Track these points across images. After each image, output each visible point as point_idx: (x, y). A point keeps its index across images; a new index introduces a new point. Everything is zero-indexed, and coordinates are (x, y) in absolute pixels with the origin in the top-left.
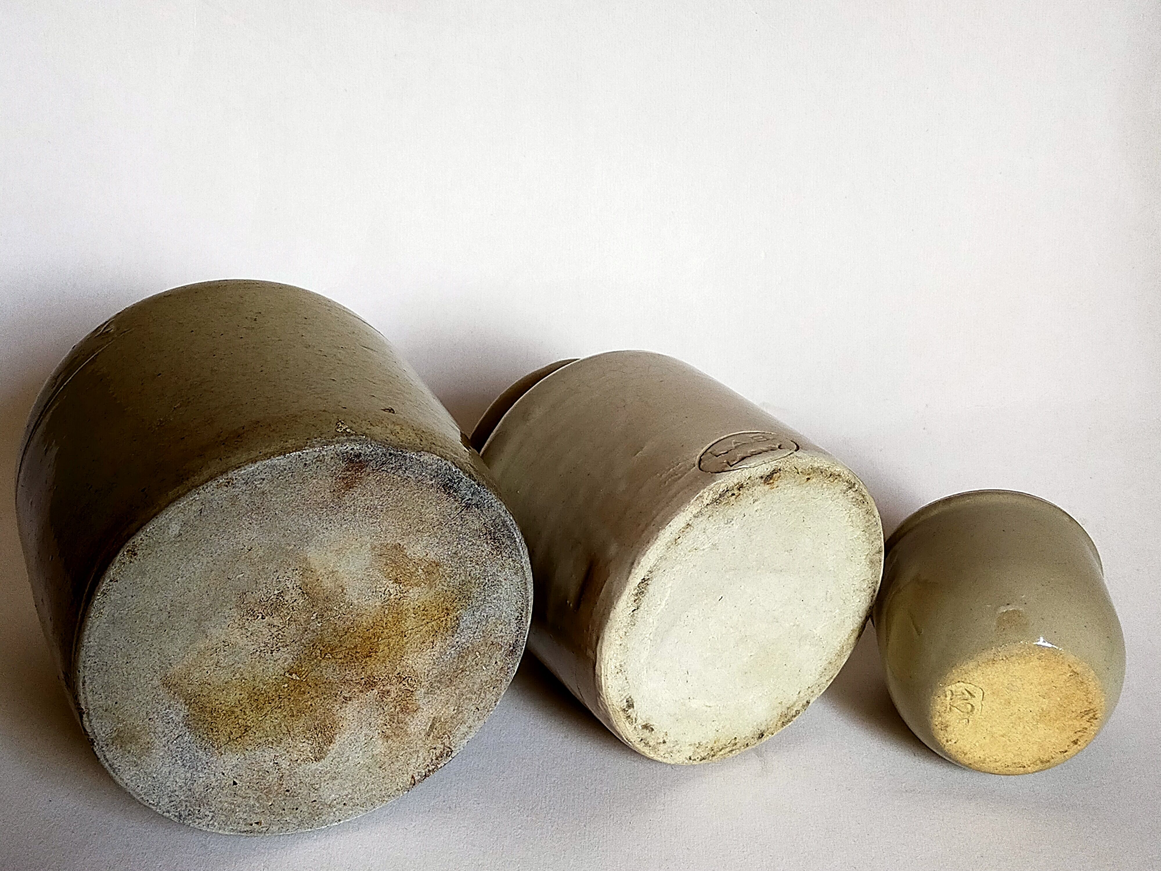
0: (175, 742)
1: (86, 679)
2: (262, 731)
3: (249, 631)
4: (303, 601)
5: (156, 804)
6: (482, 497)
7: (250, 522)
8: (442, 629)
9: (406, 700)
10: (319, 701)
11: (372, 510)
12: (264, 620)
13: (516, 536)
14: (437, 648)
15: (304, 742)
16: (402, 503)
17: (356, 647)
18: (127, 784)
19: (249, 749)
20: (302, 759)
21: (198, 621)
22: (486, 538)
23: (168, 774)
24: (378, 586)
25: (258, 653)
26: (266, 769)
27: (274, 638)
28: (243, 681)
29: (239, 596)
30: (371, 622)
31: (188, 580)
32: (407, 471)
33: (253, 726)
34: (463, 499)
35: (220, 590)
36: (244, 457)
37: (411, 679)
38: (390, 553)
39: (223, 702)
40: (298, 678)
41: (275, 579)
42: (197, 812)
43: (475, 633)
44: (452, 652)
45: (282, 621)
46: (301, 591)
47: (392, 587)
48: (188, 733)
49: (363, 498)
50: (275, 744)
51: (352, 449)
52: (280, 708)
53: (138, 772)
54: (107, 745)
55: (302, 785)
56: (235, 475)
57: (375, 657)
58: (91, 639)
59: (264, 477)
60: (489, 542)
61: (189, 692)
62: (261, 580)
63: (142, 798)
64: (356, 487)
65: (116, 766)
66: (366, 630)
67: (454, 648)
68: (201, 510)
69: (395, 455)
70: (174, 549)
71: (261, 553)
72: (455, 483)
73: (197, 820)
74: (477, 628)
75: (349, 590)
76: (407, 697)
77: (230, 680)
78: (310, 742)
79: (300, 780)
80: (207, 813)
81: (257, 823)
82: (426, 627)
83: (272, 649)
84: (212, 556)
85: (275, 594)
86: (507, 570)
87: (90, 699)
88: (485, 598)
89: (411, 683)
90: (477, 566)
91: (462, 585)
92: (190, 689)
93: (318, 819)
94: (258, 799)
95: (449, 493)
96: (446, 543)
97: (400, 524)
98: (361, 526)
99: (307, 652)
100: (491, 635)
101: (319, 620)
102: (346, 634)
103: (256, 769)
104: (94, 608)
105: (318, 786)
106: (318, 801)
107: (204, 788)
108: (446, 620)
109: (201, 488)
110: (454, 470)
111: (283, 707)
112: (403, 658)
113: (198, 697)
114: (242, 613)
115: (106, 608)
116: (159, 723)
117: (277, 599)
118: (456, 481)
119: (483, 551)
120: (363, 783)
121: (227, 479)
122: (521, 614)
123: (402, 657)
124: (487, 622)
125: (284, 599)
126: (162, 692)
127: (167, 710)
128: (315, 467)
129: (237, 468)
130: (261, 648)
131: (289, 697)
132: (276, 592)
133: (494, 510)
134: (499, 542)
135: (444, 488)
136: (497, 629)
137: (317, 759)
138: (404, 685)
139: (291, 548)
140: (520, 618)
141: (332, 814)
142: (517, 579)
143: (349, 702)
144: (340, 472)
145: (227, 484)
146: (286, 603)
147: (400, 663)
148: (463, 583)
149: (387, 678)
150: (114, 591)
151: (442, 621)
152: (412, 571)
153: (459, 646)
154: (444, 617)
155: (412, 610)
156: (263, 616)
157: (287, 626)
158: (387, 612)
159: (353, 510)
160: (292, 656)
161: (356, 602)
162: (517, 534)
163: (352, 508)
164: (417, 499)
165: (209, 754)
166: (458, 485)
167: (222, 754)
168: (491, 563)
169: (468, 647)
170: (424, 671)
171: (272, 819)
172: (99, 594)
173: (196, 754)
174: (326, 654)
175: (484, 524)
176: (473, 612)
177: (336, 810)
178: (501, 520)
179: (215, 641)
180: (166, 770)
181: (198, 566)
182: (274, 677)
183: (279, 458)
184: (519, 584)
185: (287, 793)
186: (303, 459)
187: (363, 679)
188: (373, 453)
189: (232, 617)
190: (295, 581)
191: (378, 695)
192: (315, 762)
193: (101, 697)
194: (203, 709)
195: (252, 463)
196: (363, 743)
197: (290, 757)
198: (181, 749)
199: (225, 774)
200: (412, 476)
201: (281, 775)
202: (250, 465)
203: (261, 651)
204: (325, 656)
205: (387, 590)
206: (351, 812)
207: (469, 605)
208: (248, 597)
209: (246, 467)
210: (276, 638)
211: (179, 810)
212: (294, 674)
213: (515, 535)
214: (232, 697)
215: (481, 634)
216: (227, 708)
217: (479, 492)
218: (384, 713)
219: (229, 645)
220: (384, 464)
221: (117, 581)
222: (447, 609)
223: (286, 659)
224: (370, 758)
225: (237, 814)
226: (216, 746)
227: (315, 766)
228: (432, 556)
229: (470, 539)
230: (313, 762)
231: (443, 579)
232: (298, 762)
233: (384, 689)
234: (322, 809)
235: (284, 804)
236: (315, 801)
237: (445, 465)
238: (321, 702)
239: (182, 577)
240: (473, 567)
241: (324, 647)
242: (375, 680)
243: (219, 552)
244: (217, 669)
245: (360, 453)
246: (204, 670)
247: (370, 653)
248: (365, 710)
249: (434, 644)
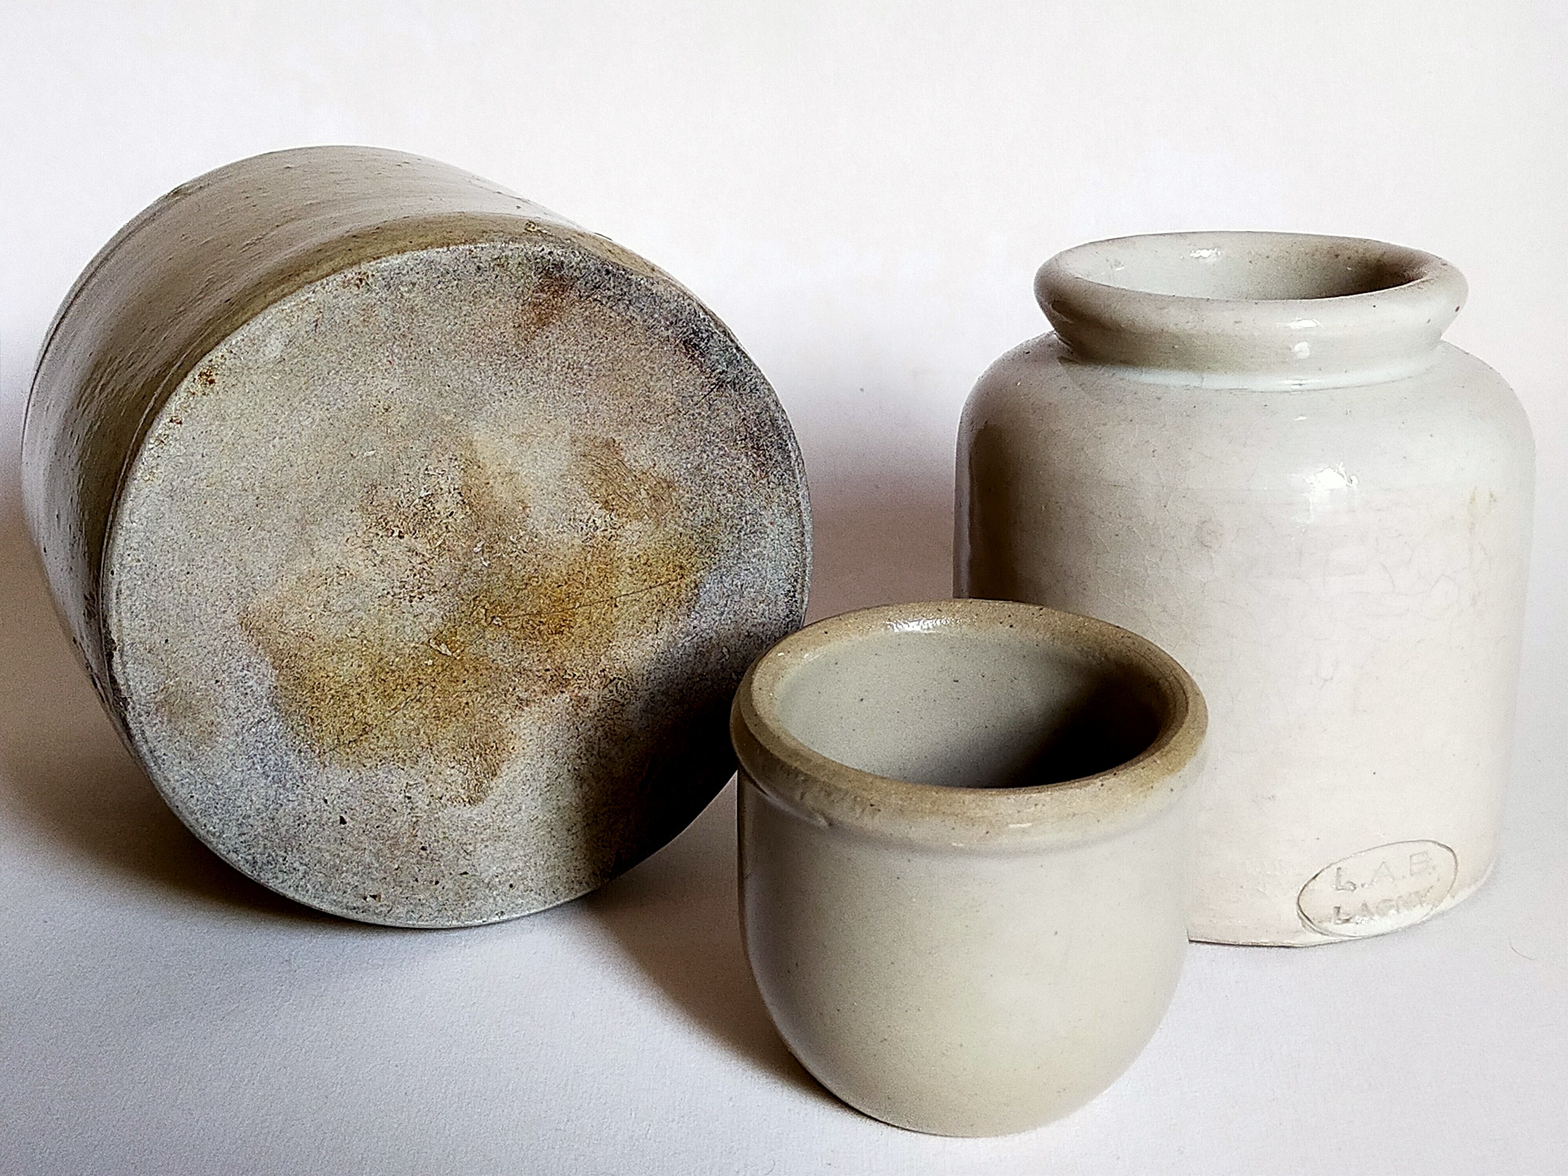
0: (253, 730)
1: (123, 587)
2: (390, 737)
3: (378, 555)
4: (463, 516)
5: (218, 834)
6: (742, 371)
7: (390, 358)
8: (672, 601)
9: (612, 719)
10: (479, 698)
11: (575, 371)
12: (402, 541)
13: (790, 449)
14: (663, 634)
15: (453, 768)
16: (620, 364)
17: (539, 613)
18: (174, 788)
19: (368, 765)
20: (448, 797)
21: (302, 524)
22: (745, 447)
23: (240, 784)
24: (579, 511)
25: (389, 596)
26: (393, 806)
27: (415, 575)
28: (365, 642)
29: (366, 490)
30: (565, 572)
31: (290, 445)
32: (631, 307)
33: (376, 725)
34: (713, 371)
35: (338, 472)
36: (386, 247)
37: (622, 683)
38: (598, 453)
39: (331, 674)
40: (449, 653)
41: (422, 470)
42: (281, 860)
43: (722, 613)
44: (687, 644)
45: (428, 547)
46: (461, 498)
47: (600, 517)
48: (274, 719)
49: (562, 347)
50: (408, 762)
51: (550, 253)
52: (419, 700)
53: (192, 772)
54: (148, 713)
55: (446, 842)
56: (372, 268)
57: (569, 635)
58: (135, 518)
59: (415, 280)
60: (749, 453)
61: (281, 647)
62: (401, 467)
63: (197, 819)
64: (553, 324)
65: (159, 754)
66: (556, 585)
67: (690, 638)
68: (317, 321)
69: (614, 275)
70: (272, 384)
71: (403, 419)
72: (702, 339)
73: (280, 875)
74: (726, 605)
75: (533, 510)
76: (615, 713)
77: (345, 637)
78: (462, 770)
79: (444, 833)
80: (297, 865)
81: (374, 897)
82: (648, 594)
83: (412, 595)
84: (328, 410)
85: (421, 498)
86: (775, 506)
87: (125, 623)
88: (740, 554)
89: (622, 689)
90: (729, 495)
91: (706, 527)
92: (281, 641)
93: (470, 906)
94: (377, 855)
95: (693, 356)
96: (684, 448)
97: (616, 402)
98: (558, 398)
99: (464, 608)
100: (747, 620)
101: (486, 556)
102: (525, 588)
103: (376, 802)
104: (143, 464)
105: (471, 848)
106: (470, 874)
107: (294, 822)
108: (679, 585)
109: (318, 283)
110: (702, 317)
111: (423, 701)
112: (611, 644)
113: (293, 658)
114: (369, 520)
115: (162, 469)
116: (230, 691)
117: (424, 506)
118: (704, 336)
119: (739, 469)
120: (541, 853)
121: (359, 273)
122: (794, 587)
123: (610, 642)
124: (742, 597)
125: (434, 509)
126: (239, 637)
127: (245, 672)
128: (494, 276)
129: (374, 259)
130: (394, 589)
131: (433, 684)
132: (423, 494)
133: (759, 397)
134: (764, 456)
135: (686, 347)
136: (756, 610)
137: (472, 801)
138: (611, 691)
139: (449, 418)
140: (792, 594)
141: (491, 900)
142: (790, 525)
143: (525, 708)
144: (530, 292)
145: (358, 282)
146: (437, 515)
147: (605, 652)
148: (708, 523)
149: (585, 675)
150: (176, 440)
151: (673, 588)
152: (631, 491)
153: (697, 635)
154: (676, 580)
155: (627, 561)
156: (400, 532)
157: (437, 557)
158: (589, 558)
159: (546, 365)
160: (442, 613)
161: (543, 532)
162: (792, 445)
163: (546, 362)
164: (644, 361)
165: (306, 762)
166: (706, 344)
167: (325, 766)
168: (751, 492)
169: (712, 638)
170: (642, 671)
171: (398, 892)
172: (152, 441)
173: (286, 759)
174: (494, 617)
175: (744, 419)
176: (721, 578)
177: (498, 895)
178: (770, 416)
179: (325, 564)
180: (236, 776)
181: (307, 423)
182: (413, 645)
183: (441, 250)
184: (793, 533)
185: (422, 852)
186: (476, 257)
187: (548, 670)
188: (582, 265)
189: (354, 525)
190: (453, 479)
191: (571, 704)
192: (467, 805)
193: (144, 625)
194: (299, 681)
195: (398, 253)
196: (544, 785)
197: (430, 790)
198: (262, 745)
199: (329, 803)
200: (639, 318)
201: (414, 819)
202: (396, 255)
203: (395, 594)
204: (492, 620)
205: (591, 520)
206: (520, 901)
207: (715, 564)
208: (379, 494)
209: (389, 258)
210: (418, 576)
211: (252, 851)
212: (443, 644)
213: (790, 445)
214: (345, 668)
215: (732, 616)
216: (337, 686)
217: (738, 361)
218: (578, 736)
219: (346, 574)
220: (597, 288)
221: (181, 423)
222: (681, 567)
223: (432, 616)
224: (554, 811)
225: (343, 875)
226: (317, 752)
227: (467, 812)
228: (661, 468)
229: (720, 445)
230: (465, 806)
231: (678, 513)
232: (442, 801)
233: (580, 695)
234: (476, 888)
235: (417, 870)
236: (466, 873)
237: (689, 305)
238: (483, 701)
239: (281, 438)
240: (724, 495)
241: (491, 604)
242: (567, 676)
243: (340, 404)
244: (326, 614)
245: (562, 263)
246: (306, 611)
247: (561, 626)
248: (549, 726)
249: (660, 626)
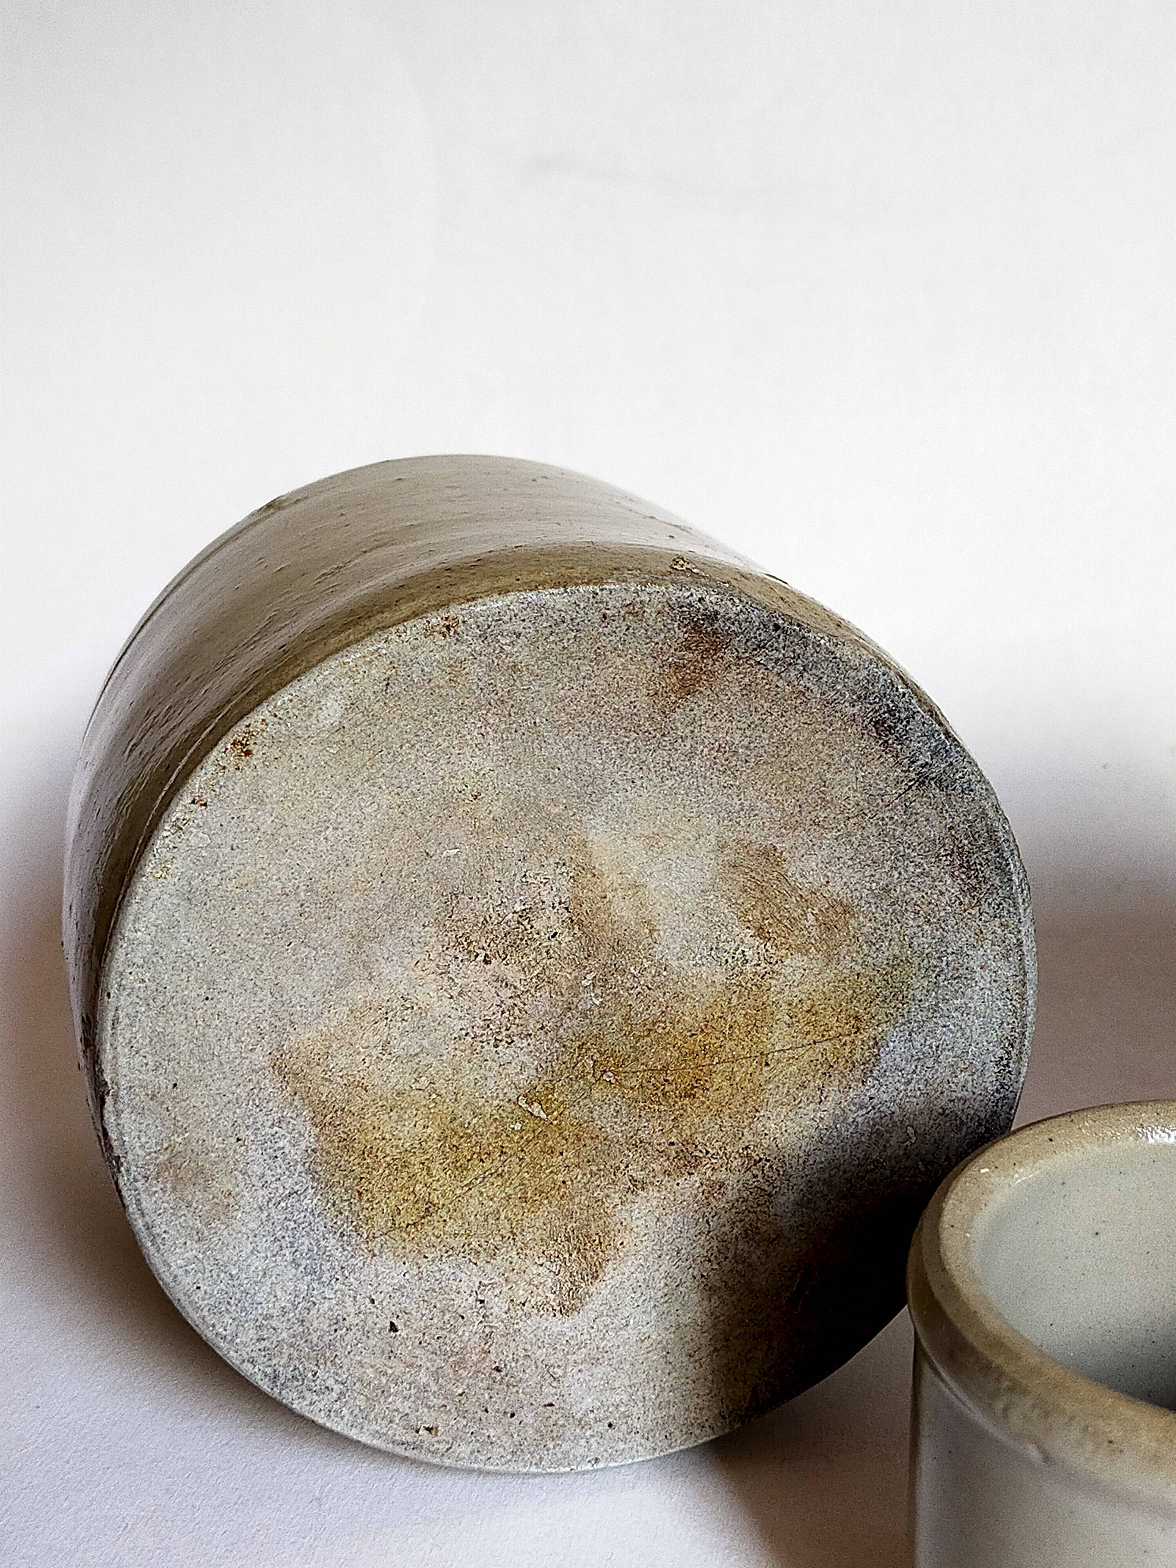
0: (283, 1204)
1: (121, 1014)
2: (460, 1222)
3: (456, 985)
4: (570, 939)
5: (229, 1338)
6: (951, 764)
7: (483, 730)
8: (842, 1062)
9: (755, 1212)
10: (580, 1176)
11: (726, 755)
12: (488, 967)
13: (1012, 870)
14: (829, 1105)
15: (542, 1265)
16: (788, 749)
17: (665, 1069)
18: (176, 1277)
19: (430, 1256)
20: (533, 1303)
21: (359, 940)
22: (952, 863)
23: (261, 1274)
24: (723, 938)
25: (469, 1039)
26: (460, 1311)
27: (503, 1012)
28: (434, 1096)
29: (443, 899)
30: (701, 1016)
31: (347, 838)
32: (805, 674)
33: (444, 1205)
34: (913, 762)
35: (408, 876)
36: (486, 584)
37: (771, 1166)
38: (753, 863)
39: (388, 1136)
40: (543, 1115)
41: (518, 878)
42: (310, 1375)
43: (909, 1082)
44: (859, 1120)
45: (523, 977)
46: (567, 915)
47: (752, 946)
48: (311, 1191)
49: (711, 724)
50: (483, 1255)
51: (701, 600)
52: (500, 1175)
53: (200, 1256)
54: (146, 1178)
55: (527, 1362)
56: (464, 612)
57: (703, 1099)
58: (140, 926)
59: (521, 630)
60: (956, 873)
61: (323, 1098)
62: (491, 872)
63: (203, 1318)
64: (701, 692)
65: (158, 1231)
66: (689, 1034)
67: (865, 1111)
68: (388, 679)
69: (785, 632)
70: (327, 758)
71: (497, 810)
72: (900, 720)
73: (308, 1394)
74: (914, 1072)
75: (663, 933)
76: (758, 1205)
77: (408, 1088)
78: (554, 1269)
79: (525, 1350)
80: (330, 1382)
81: (429, 1429)
82: (811, 1052)
83: (499, 1037)
84: (398, 794)
85: (515, 912)
86: (987, 945)
87: (122, 1061)
88: (936, 1005)
89: (771, 1174)
90: (926, 927)
91: (893, 966)
92: (325, 1091)
93: (554, 1448)
94: (436, 1375)
95: (886, 742)
96: (869, 862)
97: (780, 798)
98: (702, 790)
99: (566, 1058)
100: (942, 1093)
101: (598, 991)
102: (648, 1035)
103: (438, 1306)
104: (155, 856)
105: (560, 1372)
106: (557, 1406)
107: (330, 1325)
108: (853, 1042)
109: (393, 630)
110: (901, 691)
111: (506, 1176)
112: (757, 1114)
113: (339, 1113)
114: (447, 939)
115: (178, 863)
116: (254, 1153)
117: (519, 922)
118: (903, 716)
119: (942, 893)
120: (652, 1384)
121: (447, 619)
122: (1008, 1053)
123: (757, 1111)
124: (937, 1061)
125: (532, 927)
126: (269, 1083)
127: (276, 1129)
128: (624, 628)
129: (468, 600)
130: (475, 1029)
131: (521, 1155)
132: (518, 907)
133: (973, 799)
134: (976, 877)
135: (877, 729)
136: (955, 1080)
137: (564, 1311)
138: (756, 1176)
139: (557, 810)
140: (1005, 1062)
141: (583, 1442)
142: (1007, 971)
143: (639, 1192)
144: (672, 651)
145: (444, 630)
146: (536, 936)
147: (750, 1124)
148: (895, 963)
149: (721, 1153)
150: (199, 826)
151: (845, 1044)
152: (795, 915)
153: (874, 1108)
154: (849, 1035)
155: (785, 1007)
156: (486, 955)
157: (533, 991)
158: (734, 1002)
159: (688, 747)
160: (536, 1063)
161: (675, 964)
162: (1015, 866)
163: (688, 743)
164: (820, 746)
165: (349, 1248)
166: (906, 726)
167: (375, 1255)
168: (957, 924)
169: (893, 1113)
170: (797, 1152)
171: (460, 1426)
172: (166, 828)
173: (323, 1243)
174: (605, 1071)
175: (951, 828)
176: (910, 1035)
177: (592, 1436)
178: (987, 825)
179: (386, 994)
180: (258, 1264)
181: (369, 810)
182: (495, 1103)
183: (555, 591)
184: (1011, 981)
185: (495, 1374)
186: (601, 602)
187: (672, 1144)
188: (742, 617)
189: (426, 944)
190: (558, 890)
191: (701, 1190)
192: (558, 1314)
193: (147, 1064)
194: (346, 1143)
195: (500, 594)
196: (660, 1293)
197: (511, 1293)
198: (293, 1225)
199: (376, 1303)
200: (815, 689)
201: (487, 1330)
202: (496, 596)
203: (476, 1036)
204: (602, 1075)
205: (740, 951)
206: (621, 1446)
207: (903, 1016)
208: (460, 905)
209: (487, 599)
210: (507, 1014)
211: (274, 1362)
212: (536, 1104)
213: (1012, 866)
214: (407, 1129)
215: (921, 1087)
216: (395, 1151)
217: (947, 751)
218: (709, 1232)
219: (413, 1008)
220: (761, 648)
221: (205, 805)
222: (857, 1018)
223: (523, 1066)
224: (673, 1329)
225: (390, 1399)
226: (365, 1236)
227: (557, 1324)
228: (837, 888)
229: (918, 860)
230: (555, 1315)
231: (855, 947)
232: (525, 1308)
233: (713, 1178)
234: (563, 1426)
235: (487, 1396)
236: (551, 1405)
237: (884, 675)
238: (585, 1180)
239: (336, 829)
240: (919, 926)
241: (602, 1054)
242: (697, 1153)
243: (414, 787)
244: (384, 1058)
245: (717, 613)
246: (359, 1053)
247: (693, 1087)
248: (671, 1218)
249: (825, 1095)
